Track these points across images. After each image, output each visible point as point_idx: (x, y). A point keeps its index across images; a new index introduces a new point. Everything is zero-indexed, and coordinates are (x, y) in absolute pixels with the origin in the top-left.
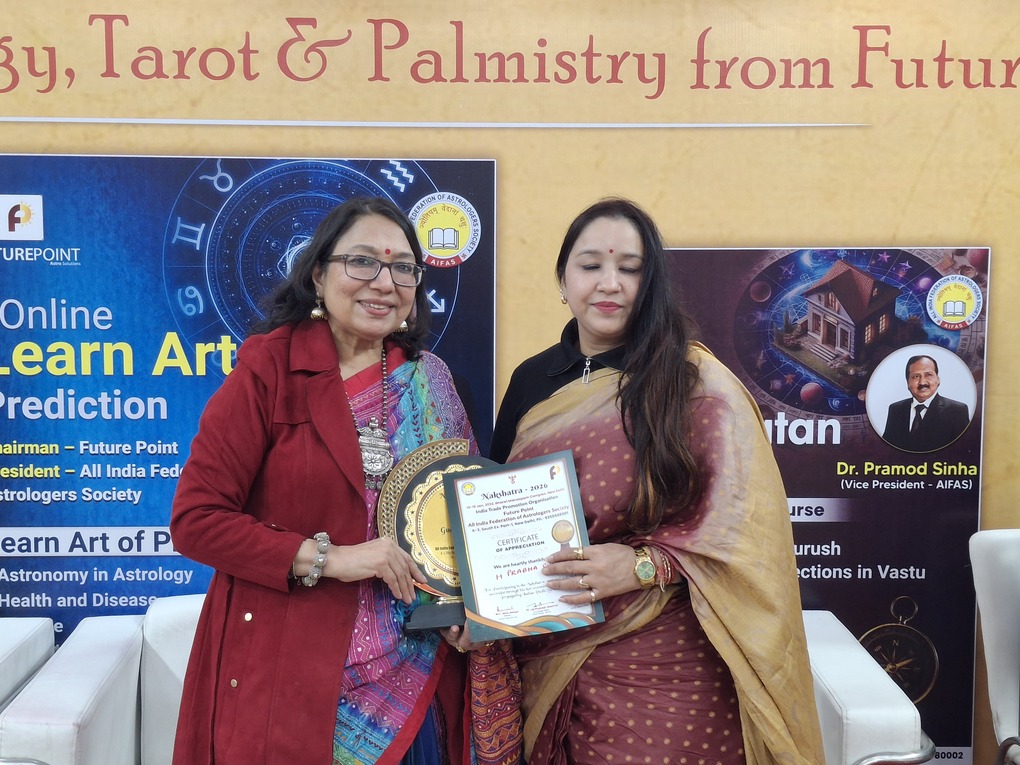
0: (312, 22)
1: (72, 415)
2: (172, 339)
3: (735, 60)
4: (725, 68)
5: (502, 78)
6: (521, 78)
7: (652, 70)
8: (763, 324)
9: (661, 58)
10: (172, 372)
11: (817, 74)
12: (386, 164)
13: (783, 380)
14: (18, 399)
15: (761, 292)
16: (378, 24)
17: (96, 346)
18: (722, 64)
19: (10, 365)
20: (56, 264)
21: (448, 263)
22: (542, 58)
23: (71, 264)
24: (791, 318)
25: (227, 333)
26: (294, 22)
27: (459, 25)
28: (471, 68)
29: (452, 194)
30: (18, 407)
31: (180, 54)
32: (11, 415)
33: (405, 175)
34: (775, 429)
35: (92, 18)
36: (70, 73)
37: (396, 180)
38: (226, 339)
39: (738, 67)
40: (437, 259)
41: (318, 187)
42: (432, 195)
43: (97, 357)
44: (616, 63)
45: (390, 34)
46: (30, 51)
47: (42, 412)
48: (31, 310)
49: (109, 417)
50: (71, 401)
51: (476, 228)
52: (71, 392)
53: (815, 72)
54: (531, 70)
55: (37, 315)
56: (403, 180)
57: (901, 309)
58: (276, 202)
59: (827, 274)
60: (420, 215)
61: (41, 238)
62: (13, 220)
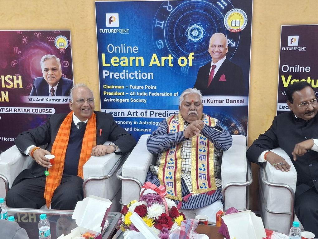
1: (127, 78)
2: (155, 56)
10: (155, 65)
14: (113, 73)
17: (134, 58)
19: (111, 64)
20: (122, 34)
21: (237, 31)
23: (127, 34)
29: (239, 9)
30: (113, 75)
32: (111, 78)
33: (224, 4)
37: (221, 5)
38: (170, 55)
40: (233, 30)
41: (198, 8)
42: (232, 10)
43: (134, 61)
47: (119, 77)
48: (116, 47)
49: (138, 78)
50: (127, 74)
51: (246, 20)
52: (127, 71)
55: (118, 48)
58: (185, 14)
60: (228, 16)
61: (118, 26)
62: (111, 21)
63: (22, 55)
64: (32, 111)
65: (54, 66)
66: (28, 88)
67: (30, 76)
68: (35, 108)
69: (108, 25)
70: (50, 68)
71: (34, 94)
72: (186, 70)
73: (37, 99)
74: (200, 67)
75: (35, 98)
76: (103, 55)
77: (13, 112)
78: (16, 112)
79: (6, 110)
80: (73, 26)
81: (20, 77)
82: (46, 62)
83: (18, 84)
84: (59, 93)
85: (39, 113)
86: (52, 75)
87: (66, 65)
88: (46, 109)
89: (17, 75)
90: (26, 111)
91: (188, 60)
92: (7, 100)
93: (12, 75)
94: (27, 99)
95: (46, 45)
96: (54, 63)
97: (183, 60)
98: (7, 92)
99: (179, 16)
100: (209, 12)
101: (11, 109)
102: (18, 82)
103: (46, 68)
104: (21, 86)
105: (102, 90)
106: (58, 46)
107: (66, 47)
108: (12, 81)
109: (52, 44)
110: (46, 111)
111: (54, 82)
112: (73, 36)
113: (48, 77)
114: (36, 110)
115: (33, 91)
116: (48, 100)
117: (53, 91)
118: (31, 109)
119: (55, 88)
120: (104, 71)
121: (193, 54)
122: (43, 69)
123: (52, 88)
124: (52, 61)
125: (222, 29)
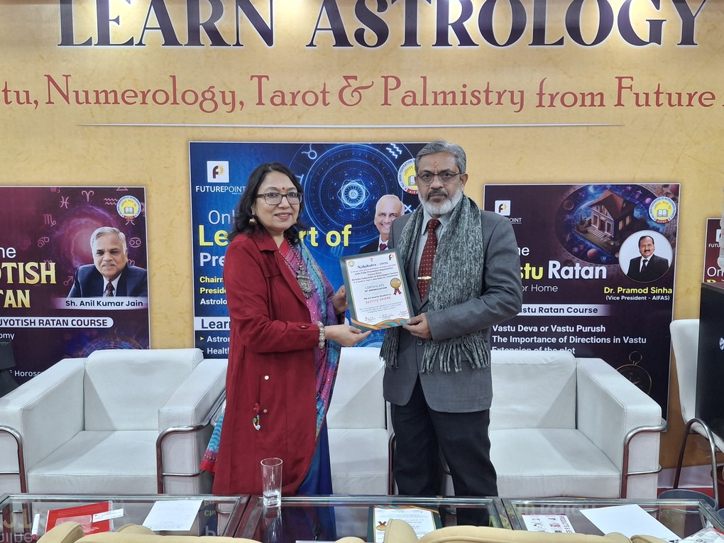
0: (355, 78)
3: (558, 93)
4: (553, 97)
5: (445, 103)
6: (454, 103)
7: (517, 99)
8: (570, 220)
9: (522, 92)
11: (597, 99)
12: (389, 145)
13: (579, 248)
14: (217, 257)
15: (569, 205)
16: (386, 78)
18: (551, 95)
19: (214, 242)
20: (235, 194)
22: (464, 93)
24: (583, 218)
25: (314, 226)
26: (346, 78)
27: (425, 78)
28: (430, 99)
30: (217, 260)
31: (293, 94)
32: (214, 264)
33: (398, 150)
34: (574, 271)
35: (252, 77)
36: (242, 103)
37: (393, 153)
38: (313, 229)
39: (559, 97)
40: (412, 190)
41: (357, 157)
42: (410, 160)
44: (500, 95)
45: (392, 83)
46: (223, 93)
48: (223, 215)
53: (596, 99)
54: (459, 99)
55: (226, 217)
56: (397, 153)
57: (637, 213)
58: (337, 164)
59: (601, 196)
60: (404, 170)
61: (228, 181)
62: (215, 173)
63: (57, 227)
64: (71, 322)
65: (114, 247)
66: (66, 283)
67: (70, 264)
68: (77, 318)
69: (210, 179)
70: (106, 250)
71: (77, 294)
72: (340, 252)
73: (82, 302)
74: (361, 247)
75: (78, 301)
76: (201, 228)
77: (37, 326)
78: (42, 326)
79: (24, 323)
80: (151, 180)
81: (52, 265)
82: (100, 238)
83: (48, 277)
84: (121, 292)
85: (83, 326)
86: (111, 260)
87: (135, 245)
88: (96, 319)
89: (47, 263)
90: (60, 324)
91: (342, 236)
92: (27, 305)
93: (39, 261)
94: (63, 303)
95: (101, 211)
96: (115, 242)
97: (334, 236)
98: (27, 292)
99: (328, 167)
100: (374, 162)
101: (33, 321)
102: (48, 273)
103: (100, 249)
104: (53, 281)
105: (197, 285)
106: (123, 212)
107: (136, 214)
108: (38, 271)
109: (113, 210)
110: (96, 323)
111: (113, 272)
112: (150, 197)
113: (102, 264)
114: (79, 322)
115: (74, 289)
116: (101, 303)
117: (110, 287)
118: (70, 319)
119: (115, 283)
120: (202, 255)
121: (350, 226)
122: (94, 252)
123: (110, 283)
124: (110, 237)
125: (395, 189)
